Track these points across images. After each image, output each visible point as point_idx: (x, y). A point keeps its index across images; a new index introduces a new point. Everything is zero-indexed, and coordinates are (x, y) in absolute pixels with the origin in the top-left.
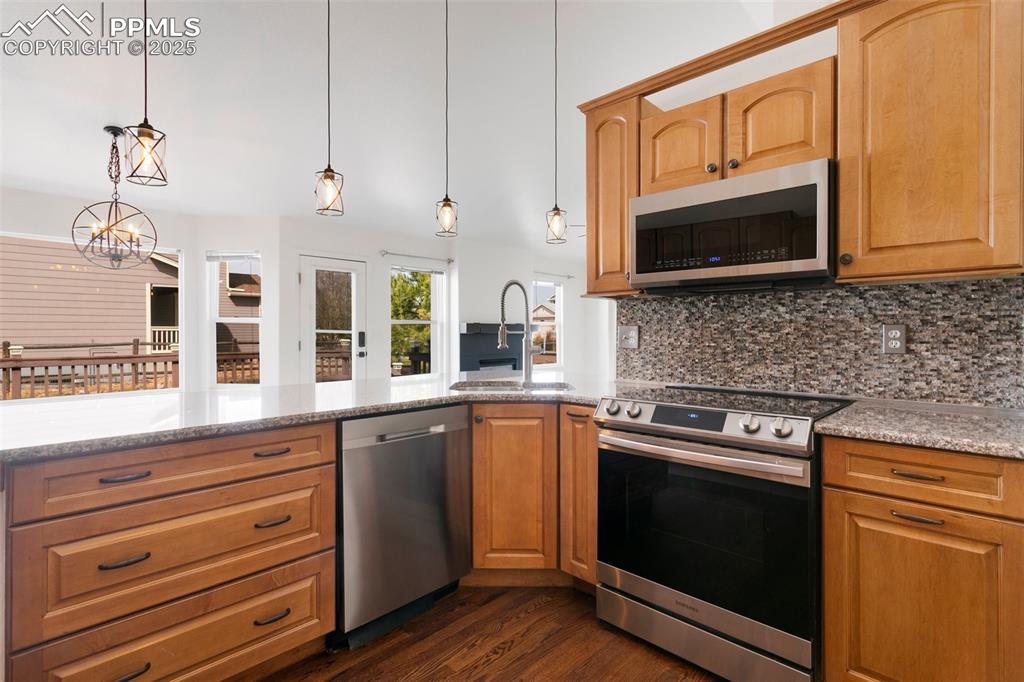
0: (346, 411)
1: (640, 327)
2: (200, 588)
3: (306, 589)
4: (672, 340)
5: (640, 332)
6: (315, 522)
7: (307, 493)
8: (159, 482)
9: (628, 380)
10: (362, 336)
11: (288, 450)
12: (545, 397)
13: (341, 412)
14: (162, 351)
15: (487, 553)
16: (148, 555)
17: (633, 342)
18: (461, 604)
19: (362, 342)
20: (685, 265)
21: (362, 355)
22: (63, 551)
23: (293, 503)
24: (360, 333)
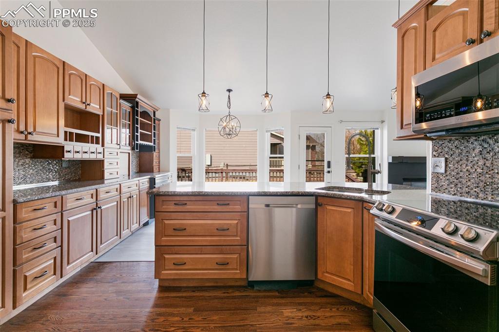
0: (251, 192)
1: (446, 159)
2: (199, 244)
3: (235, 258)
4: (469, 168)
5: (446, 162)
6: (239, 233)
7: (236, 222)
8: (189, 207)
9: (438, 194)
10: (329, 163)
11: (228, 204)
12: (354, 197)
13: (249, 193)
14: (277, 168)
15: (324, 273)
16: (185, 229)
17: (442, 170)
18: (309, 293)
19: (329, 166)
20: (444, 115)
21: (329, 172)
22: (166, 222)
23: (230, 224)
24: (328, 162)
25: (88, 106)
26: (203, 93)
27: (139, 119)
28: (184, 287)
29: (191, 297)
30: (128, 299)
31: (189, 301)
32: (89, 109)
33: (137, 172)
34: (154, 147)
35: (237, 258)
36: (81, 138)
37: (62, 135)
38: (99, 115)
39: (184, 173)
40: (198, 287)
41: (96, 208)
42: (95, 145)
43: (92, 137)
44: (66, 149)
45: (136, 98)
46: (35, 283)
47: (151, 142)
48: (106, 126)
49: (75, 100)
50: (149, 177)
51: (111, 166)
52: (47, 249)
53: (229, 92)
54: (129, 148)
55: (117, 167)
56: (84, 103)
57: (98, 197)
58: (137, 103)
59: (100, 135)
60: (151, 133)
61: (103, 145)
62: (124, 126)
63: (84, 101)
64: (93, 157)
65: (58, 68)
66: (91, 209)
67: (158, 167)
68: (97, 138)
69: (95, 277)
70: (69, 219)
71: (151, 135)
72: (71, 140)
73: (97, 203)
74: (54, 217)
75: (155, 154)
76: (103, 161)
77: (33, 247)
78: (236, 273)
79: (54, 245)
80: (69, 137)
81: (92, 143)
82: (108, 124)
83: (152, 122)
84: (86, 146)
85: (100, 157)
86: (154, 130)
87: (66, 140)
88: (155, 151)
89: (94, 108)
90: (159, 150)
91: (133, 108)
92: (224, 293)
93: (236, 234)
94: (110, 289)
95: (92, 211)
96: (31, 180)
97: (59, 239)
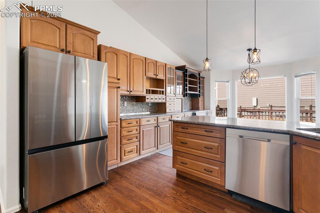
25: (157, 76)
26: (206, 59)
27: (188, 78)
28: (188, 178)
29: (188, 185)
30: (160, 174)
31: (186, 186)
32: (158, 77)
33: (191, 110)
34: (199, 94)
35: (218, 169)
36: (154, 92)
37: (145, 91)
38: (164, 80)
39: (221, 111)
40: (196, 181)
41: (157, 126)
42: (161, 95)
43: (160, 91)
44: (146, 98)
45: (185, 67)
46: (129, 154)
47: (197, 92)
48: (167, 85)
49: (151, 75)
50: (192, 112)
51: (170, 106)
52: (133, 141)
53: (249, 51)
54: (182, 96)
55: (174, 106)
56: (155, 75)
57: (158, 121)
58: (186, 70)
59: (164, 90)
60: (197, 86)
61: (166, 95)
62: (178, 84)
63: (155, 74)
64: (160, 101)
65: (143, 61)
66: (155, 126)
67: (202, 106)
68: (163, 91)
69: (154, 160)
70: (143, 129)
71: (197, 87)
72: (149, 93)
73: (157, 124)
74: (136, 127)
75: (200, 99)
76: (166, 103)
77: (128, 139)
78: (218, 180)
79: (136, 140)
80: (148, 92)
81: (160, 94)
82: (168, 84)
83: (197, 80)
84: (156, 96)
85: (164, 101)
86: (199, 84)
87: (147, 93)
88: (200, 97)
89: (161, 76)
90: (204, 97)
91: (184, 73)
92: (209, 191)
93: (217, 153)
94: (156, 167)
95: (155, 127)
96: (136, 111)
97: (138, 137)
